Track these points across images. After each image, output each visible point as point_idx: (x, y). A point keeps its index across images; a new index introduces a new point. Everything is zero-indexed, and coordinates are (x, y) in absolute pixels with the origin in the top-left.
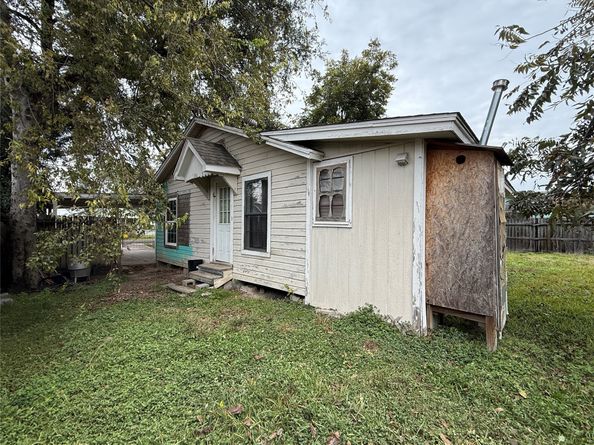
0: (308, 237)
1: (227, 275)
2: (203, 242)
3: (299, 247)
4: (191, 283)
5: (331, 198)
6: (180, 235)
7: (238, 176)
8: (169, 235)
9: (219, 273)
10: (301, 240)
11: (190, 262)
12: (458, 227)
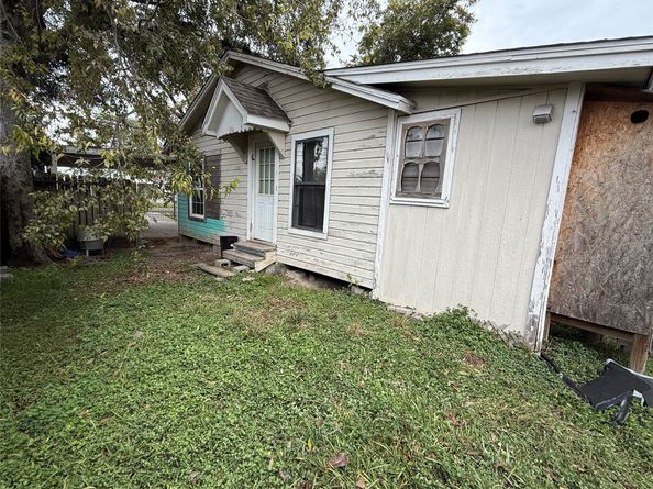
0: (382, 216)
1: (270, 257)
2: (238, 215)
3: (368, 229)
4: (226, 264)
5: (421, 167)
6: (207, 206)
7: (285, 134)
8: (194, 205)
9: (260, 254)
10: (372, 220)
11: (222, 238)
12: (615, 214)
